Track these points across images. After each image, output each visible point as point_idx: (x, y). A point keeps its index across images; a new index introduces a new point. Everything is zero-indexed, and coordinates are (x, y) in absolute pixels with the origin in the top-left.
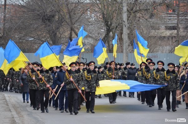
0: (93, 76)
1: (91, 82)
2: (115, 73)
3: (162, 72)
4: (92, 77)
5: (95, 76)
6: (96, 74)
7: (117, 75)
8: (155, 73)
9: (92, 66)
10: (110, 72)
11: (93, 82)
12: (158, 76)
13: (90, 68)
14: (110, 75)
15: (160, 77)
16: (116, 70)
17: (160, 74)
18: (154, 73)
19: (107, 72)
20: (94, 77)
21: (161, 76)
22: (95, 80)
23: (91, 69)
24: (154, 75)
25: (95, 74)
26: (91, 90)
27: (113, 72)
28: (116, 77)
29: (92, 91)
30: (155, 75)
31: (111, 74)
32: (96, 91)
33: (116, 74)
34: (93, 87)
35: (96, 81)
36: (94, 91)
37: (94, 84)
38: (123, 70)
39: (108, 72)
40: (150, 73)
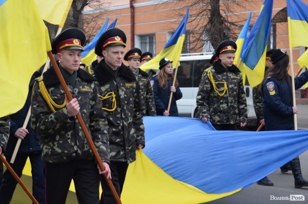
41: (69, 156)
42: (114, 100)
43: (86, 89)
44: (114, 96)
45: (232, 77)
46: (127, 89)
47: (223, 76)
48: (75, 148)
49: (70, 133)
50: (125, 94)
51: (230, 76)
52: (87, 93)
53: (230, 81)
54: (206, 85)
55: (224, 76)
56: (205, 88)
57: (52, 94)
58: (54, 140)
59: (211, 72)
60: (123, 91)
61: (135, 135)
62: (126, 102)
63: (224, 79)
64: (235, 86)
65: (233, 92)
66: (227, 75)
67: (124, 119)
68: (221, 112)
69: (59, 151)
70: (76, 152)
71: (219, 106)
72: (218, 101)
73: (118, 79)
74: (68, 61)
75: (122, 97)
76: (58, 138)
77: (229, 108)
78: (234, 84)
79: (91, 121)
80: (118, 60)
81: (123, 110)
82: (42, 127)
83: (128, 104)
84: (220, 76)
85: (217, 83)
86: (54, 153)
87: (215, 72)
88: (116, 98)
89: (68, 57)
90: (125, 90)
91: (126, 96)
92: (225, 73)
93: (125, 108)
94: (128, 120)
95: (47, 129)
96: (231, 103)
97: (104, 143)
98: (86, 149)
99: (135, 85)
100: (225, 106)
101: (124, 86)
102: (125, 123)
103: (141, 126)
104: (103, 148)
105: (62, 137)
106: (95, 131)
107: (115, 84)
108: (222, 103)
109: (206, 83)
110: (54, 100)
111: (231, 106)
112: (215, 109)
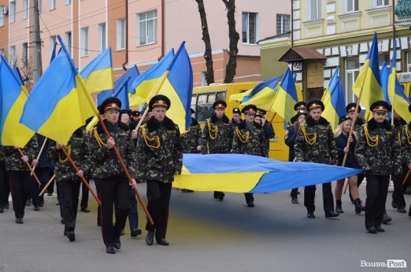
41: (112, 174)
42: (158, 141)
43: (124, 134)
44: (158, 138)
45: (322, 128)
46: (168, 134)
48: (116, 169)
49: (112, 161)
52: (124, 136)
57: (102, 137)
58: (103, 164)
61: (173, 166)
65: (322, 141)
66: (317, 127)
67: (165, 154)
68: (314, 156)
69: (106, 171)
70: (116, 172)
71: (312, 153)
72: (311, 149)
74: (110, 117)
76: (105, 163)
77: (320, 153)
79: (127, 154)
81: (164, 148)
82: (95, 157)
83: (168, 144)
86: (103, 172)
89: (110, 115)
95: (97, 157)
96: (322, 149)
97: (134, 167)
98: (122, 170)
99: (175, 132)
100: (317, 152)
101: (166, 132)
103: (180, 160)
104: (133, 170)
105: (108, 162)
106: (129, 161)
108: (314, 150)
109: (301, 135)
110: (103, 141)
111: (322, 152)
112: (309, 155)
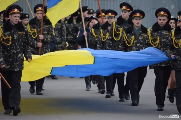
0: (15, 37)
1: (11, 49)
2: (44, 30)
3: (165, 33)
4: (13, 39)
5: (20, 37)
6: (24, 33)
7: (48, 34)
8: (151, 34)
9: (15, 15)
10: (34, 28)
11: (16, 49)
12: (156, 40)
13: (11, 19)
14: (34, 34)
15: (160, 41)
16: (46, 24)
17: (160, 36)
18: (149, 34)
19: (29, 27)
20: (18, 39)
21: (163, 40)
22: (20, 45)
23: (14, 21)
24: (148, 39)
25: (20, 33)
26: (11, 66)
27: (40, 27)
28: (47, 39)
29: (14, 68)
30: (150, 38)
31: (35, 30)
32: (23, 68)
33: (46, 32)
34: (17, 61)
35: (24, 46)
36: (18, 69)
37: (18, 53)
38: (75, 23)
39: (31, 28)
40: (133, 34)
47: (157, 34)
50: (17, 37)
51: (164, 33)
53: (163, 37)
54: (147, 40)
55: (159, 33)
56: (146, 42)
59: (151, 31)
60: (16, 35)
62: (17, 41)
63: (158, 35)
64: (166, 40)
73: (15, 29)
75: (15, 38)
78: (166, 38)
80: (16, 20)
84: (155, 33)
85: (153, 38)
87: (153, 31)
88: (12, 39)
90: (17, 35)
91: (18, 38)
92: (160, 31)
93: (16, 44)
94: (17, 50)
102: (15, 51)
107: (13, 31)
